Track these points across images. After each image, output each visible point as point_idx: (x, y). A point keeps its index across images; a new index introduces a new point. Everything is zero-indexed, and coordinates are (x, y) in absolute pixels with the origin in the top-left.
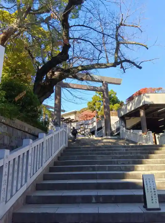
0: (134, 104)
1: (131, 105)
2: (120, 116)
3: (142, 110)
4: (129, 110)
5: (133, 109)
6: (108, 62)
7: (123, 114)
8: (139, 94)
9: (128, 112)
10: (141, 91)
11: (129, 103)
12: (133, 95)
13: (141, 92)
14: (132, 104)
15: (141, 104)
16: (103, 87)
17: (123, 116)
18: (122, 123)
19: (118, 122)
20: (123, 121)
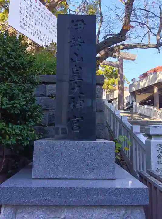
0: (148, 80)
1: (144, 81)
2: (131, 91)
3: (156, 87)
4: (141, 86)
5: (146, 85)
6: (149, 43)
7: (134, 90)
8: (155, 71)
9: (140, 88)
10: (156, 68)
11: (143, 79)
12: (148, 72)
13: (156, 70)
14: (146, 80)
15: (156, 82)
16: (118, 63)
17: (135, 91)
18: (132, 98)
19: (128, 97)
20: (133, 97)
